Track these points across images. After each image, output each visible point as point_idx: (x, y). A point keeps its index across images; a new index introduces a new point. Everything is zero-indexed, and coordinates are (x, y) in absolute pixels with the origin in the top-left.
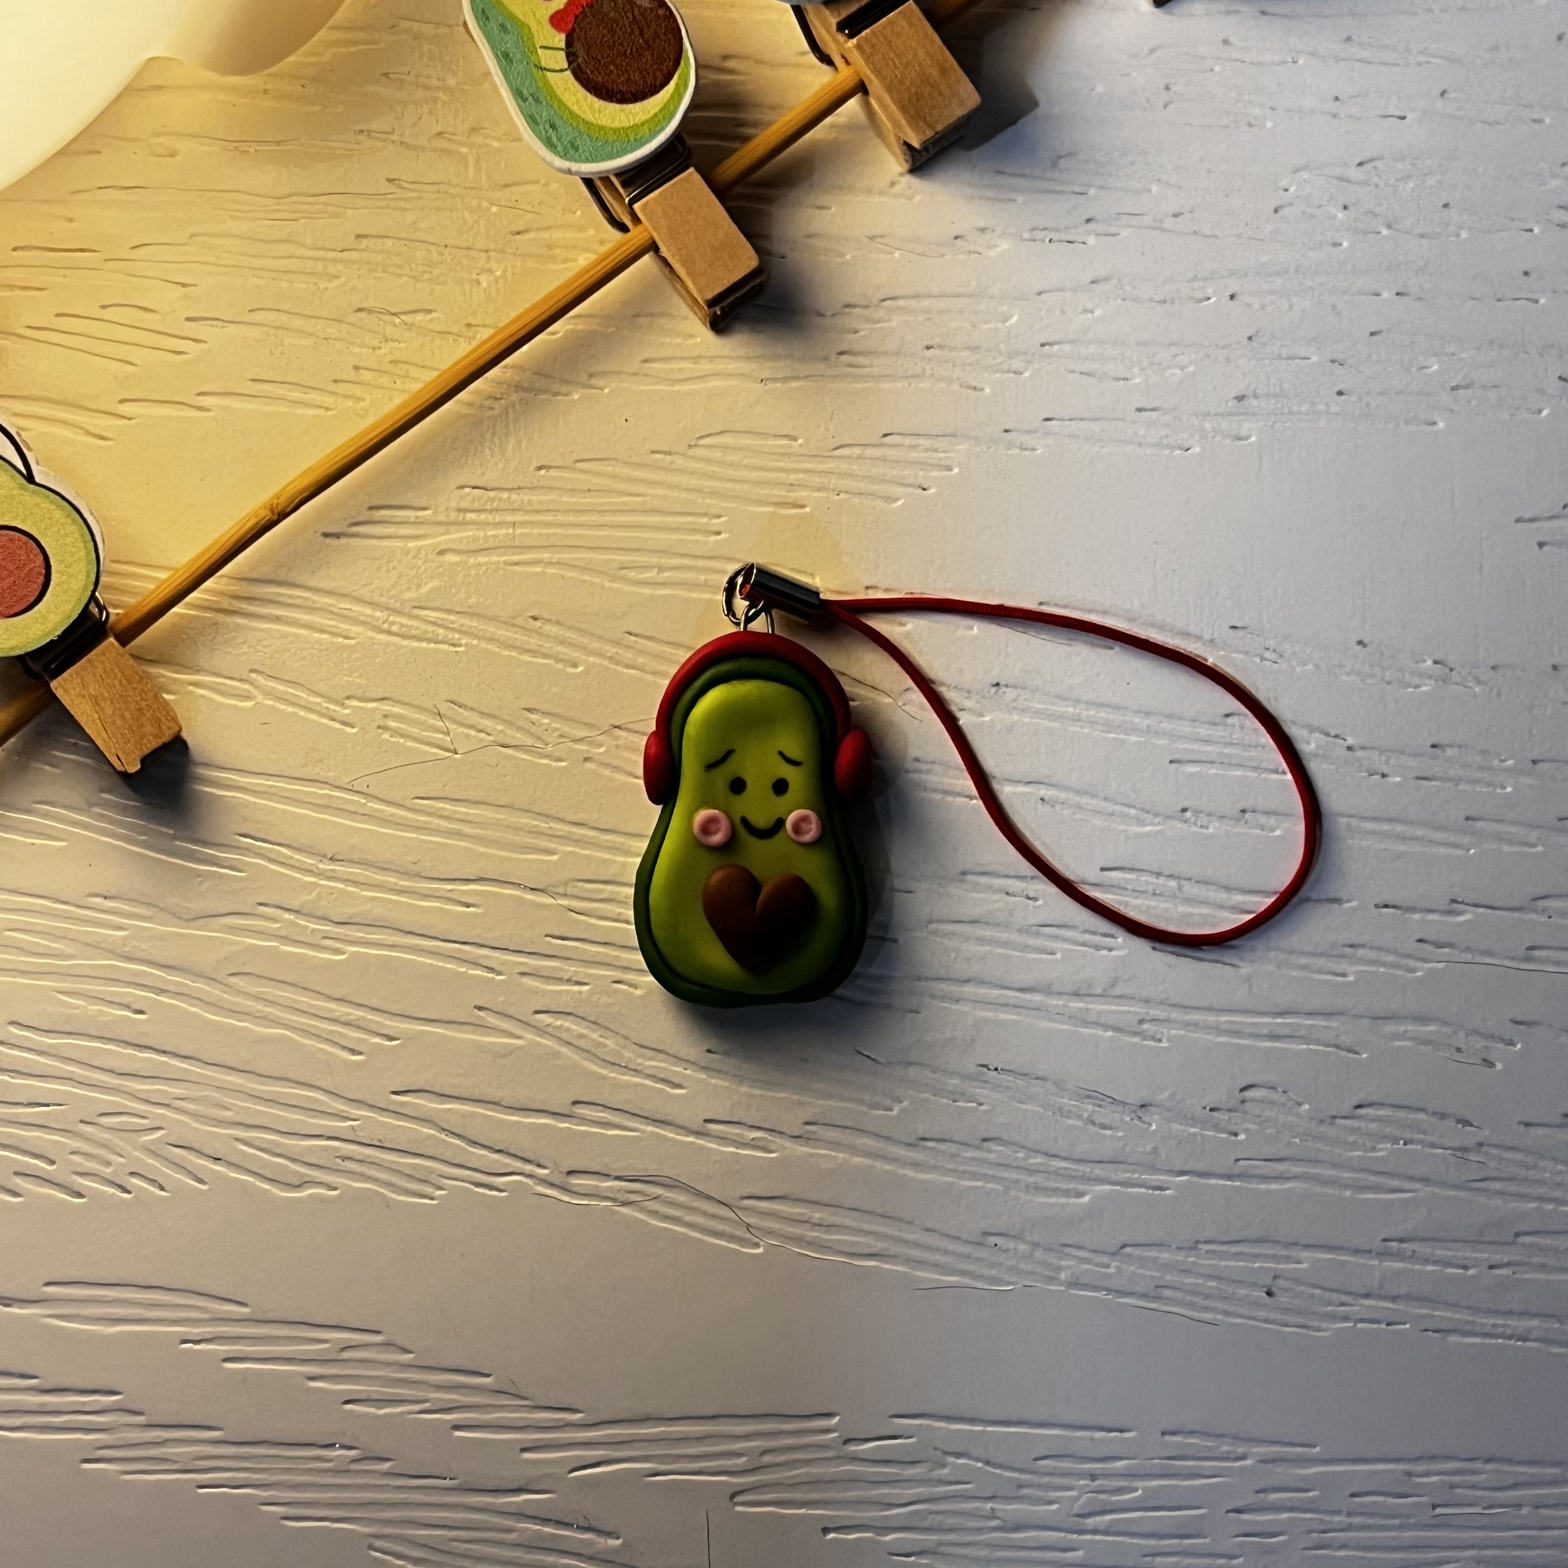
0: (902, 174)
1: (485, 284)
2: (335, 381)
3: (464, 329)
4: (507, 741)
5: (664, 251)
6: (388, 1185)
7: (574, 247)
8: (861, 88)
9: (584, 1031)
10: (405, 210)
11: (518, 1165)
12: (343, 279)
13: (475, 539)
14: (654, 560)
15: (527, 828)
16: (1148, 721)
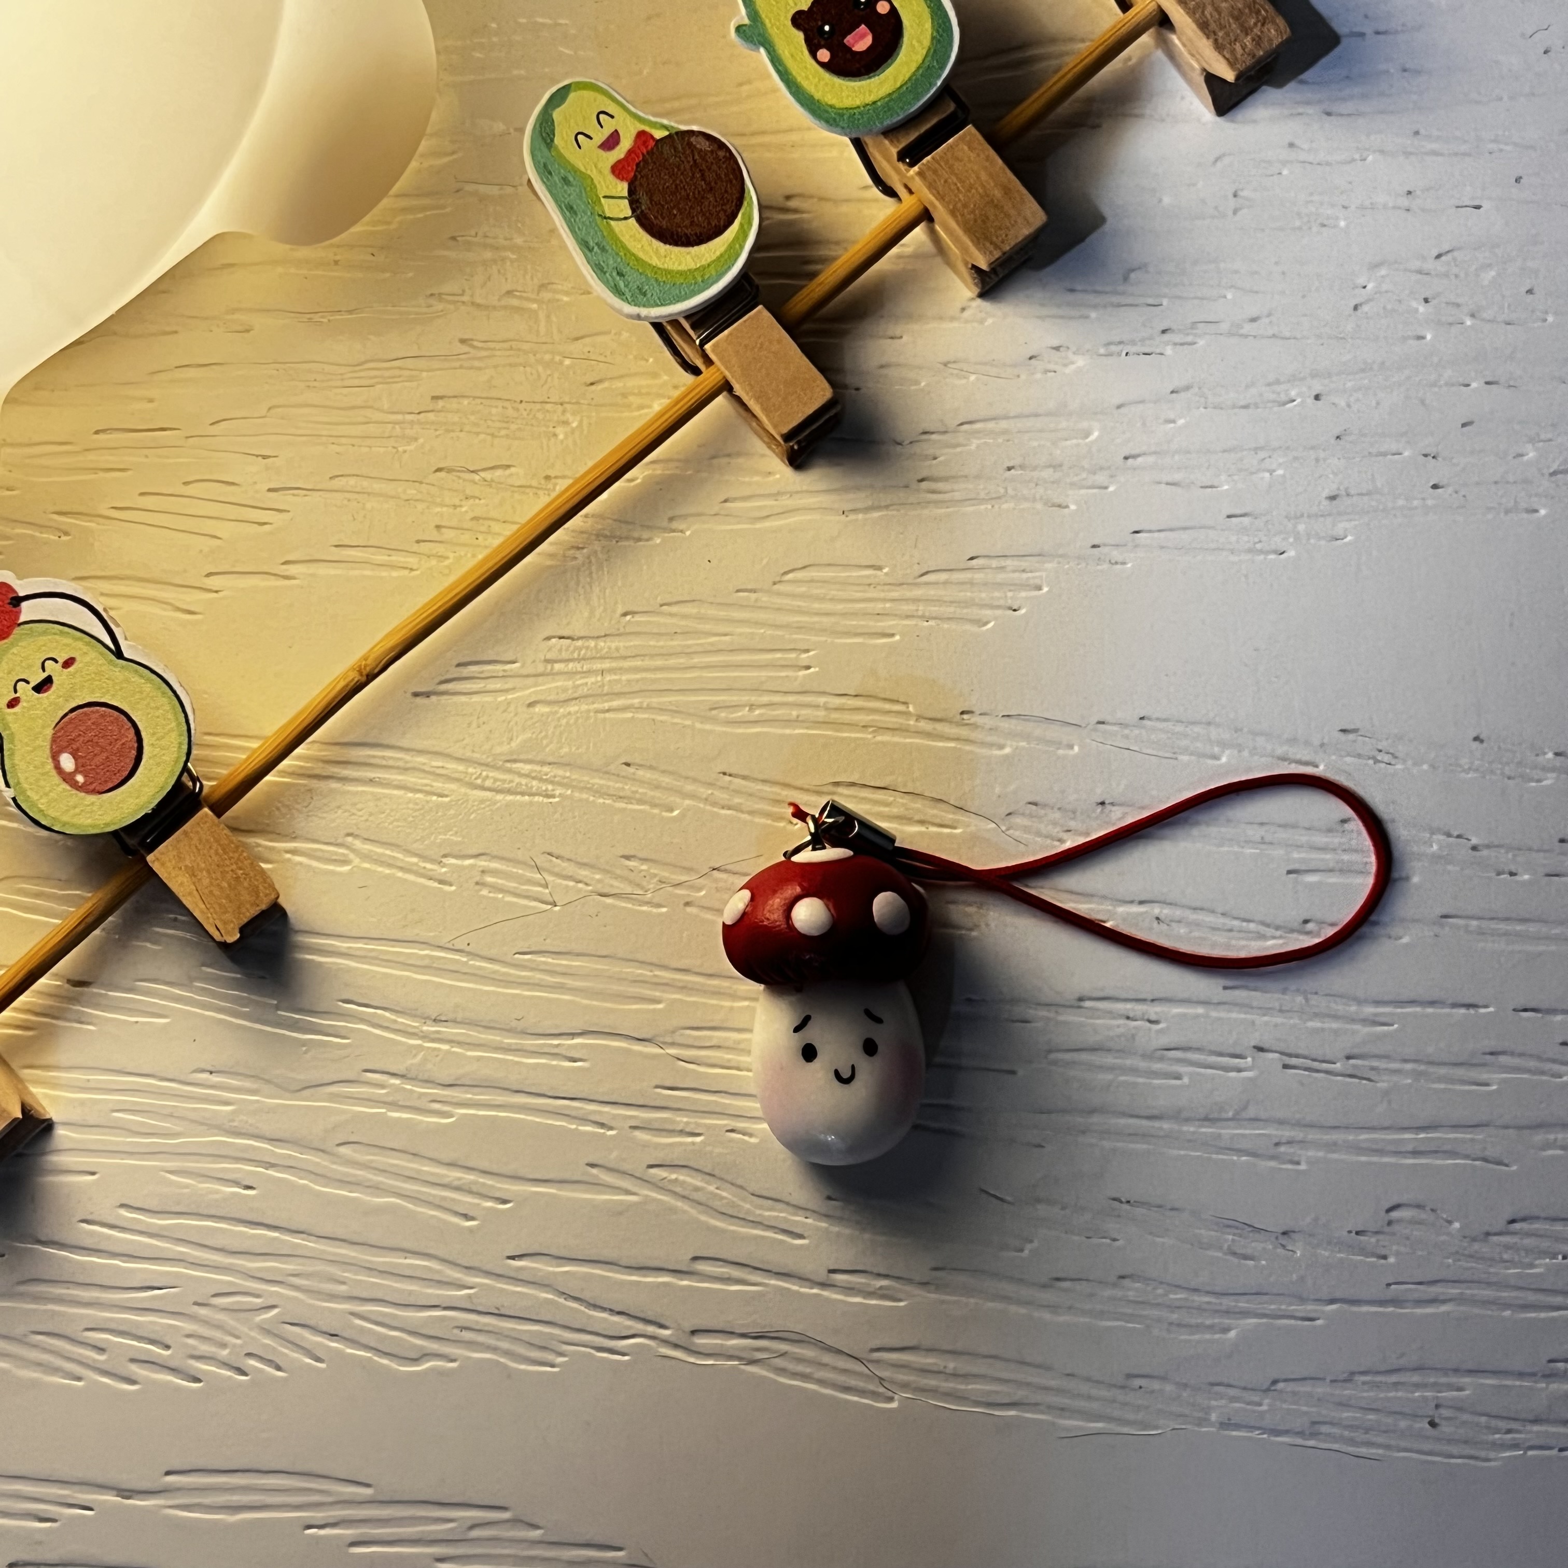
0: (973, 299)
1: (561, 437)
2: (418, 542)
3: (543, 482)
4: (606, 890)
5: (738, 390)
6: (507, 1353)
7: (648, 394)
8: (925, 216)
9: (699, 1184)
10: (479, 369)
11: (640, 1327)
12: (421, 441)
13: (565, 690)
14: (745, 698)
15: (632, 978)
16: (1262, 832)
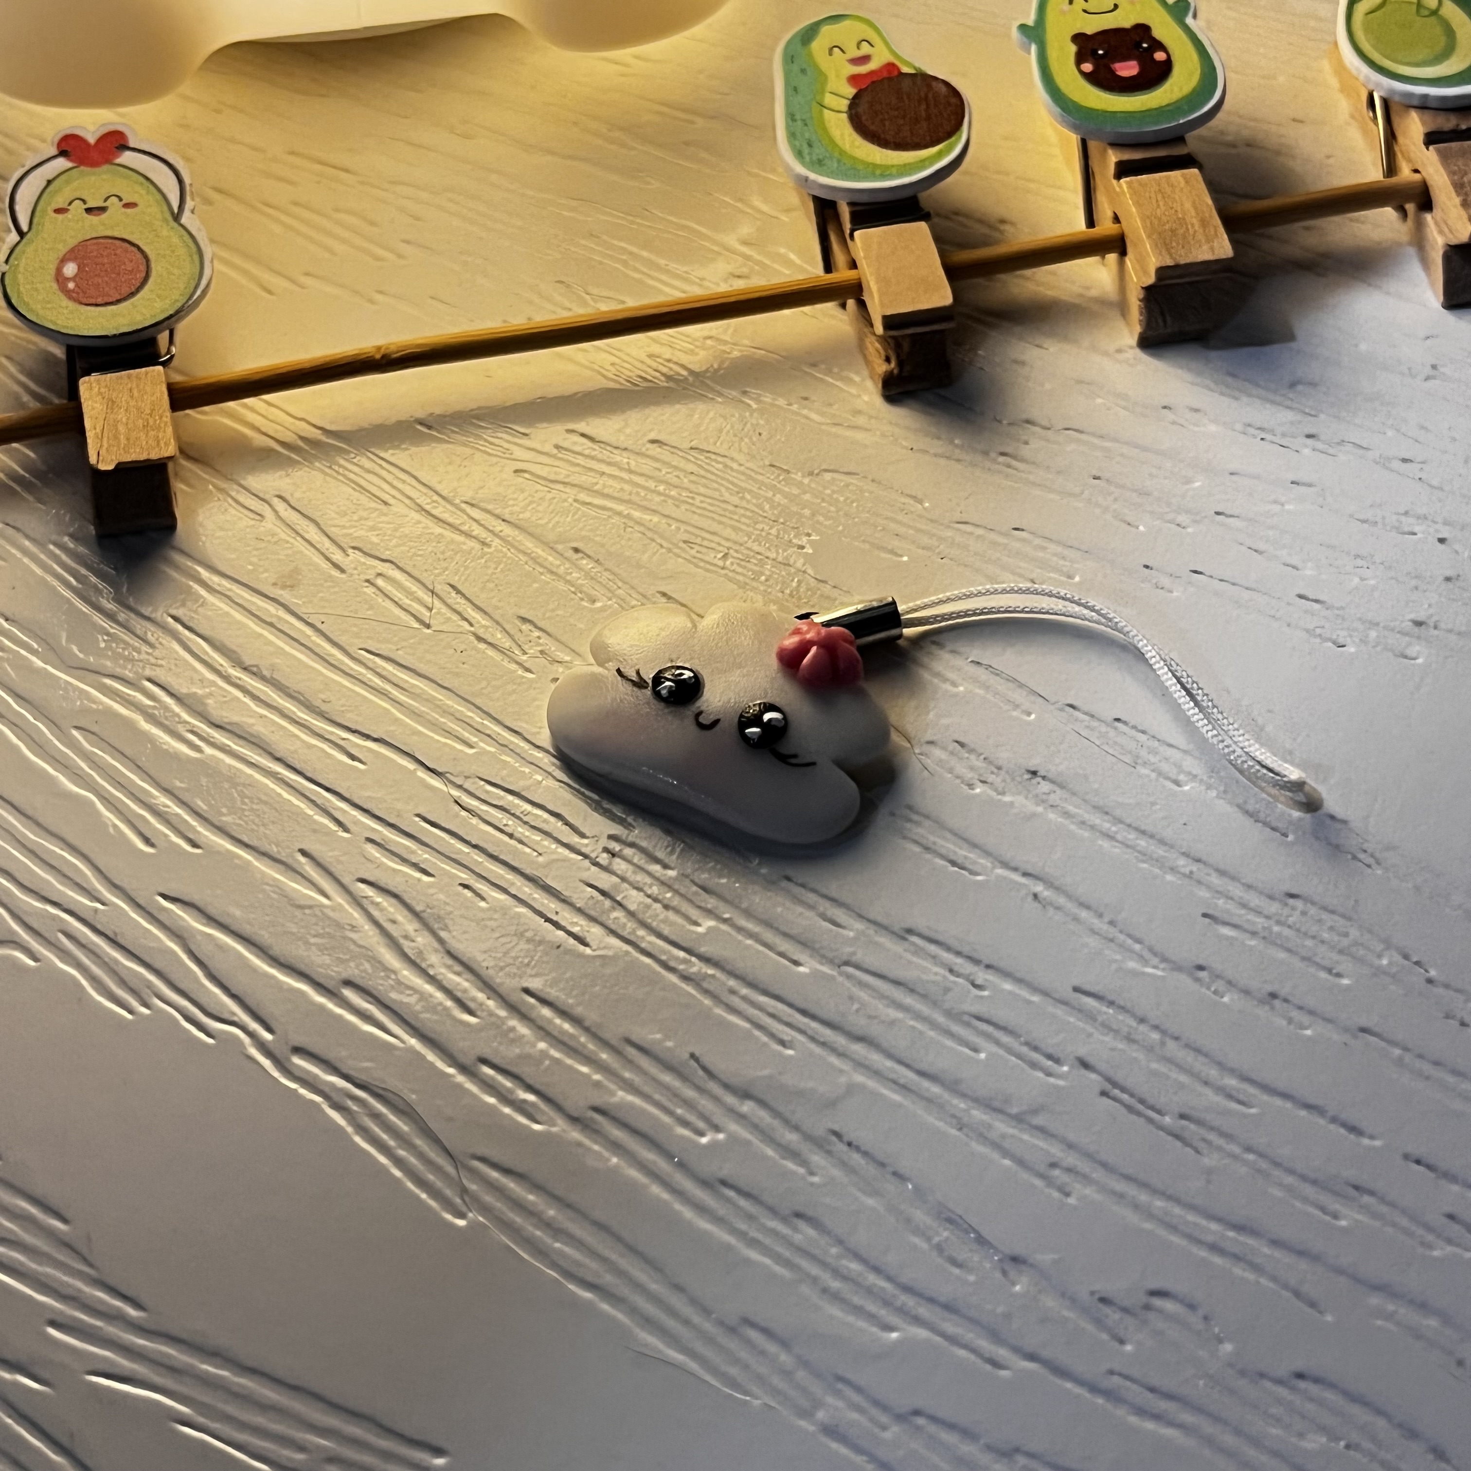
4: (487, 637)
6: (94, 980)
8: (1120, 244)
9: (400, 918)
11: (245, 1017)
15: (458, 715)
16: (1194, 867)
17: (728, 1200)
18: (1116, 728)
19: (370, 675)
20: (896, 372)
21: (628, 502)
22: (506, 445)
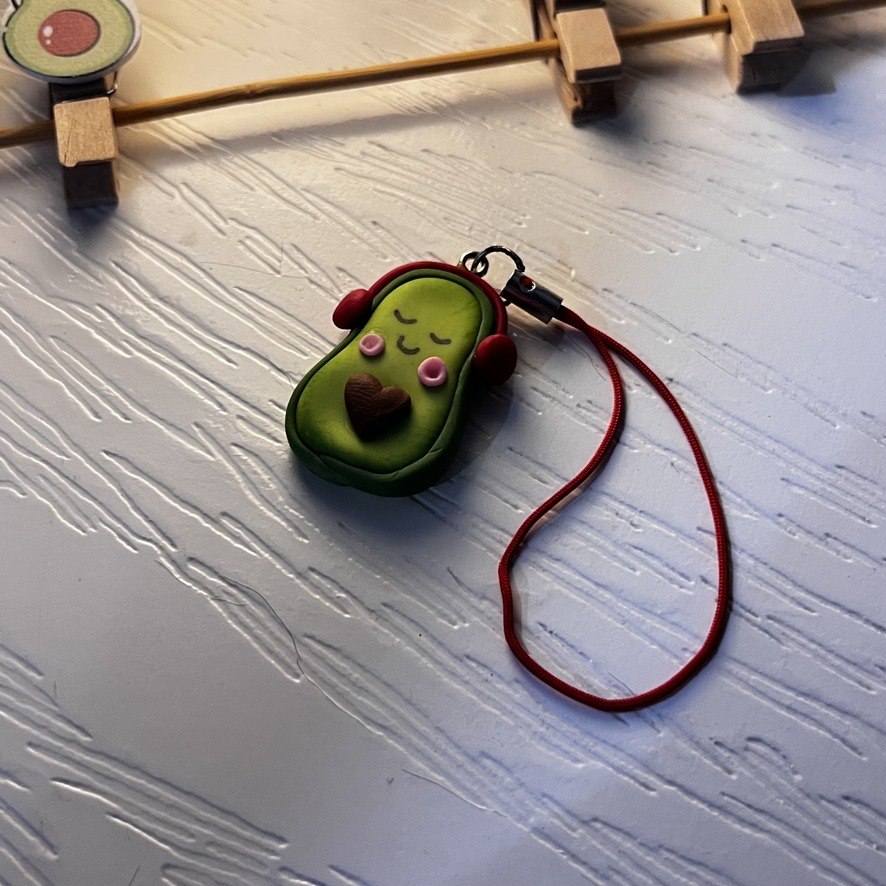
4: (316, 280)
6: (61, 509)
8: (727, 26)
9: (259, 471)
11: (158, 537)
14: (470, 222)
15: (298, 334)
16: (776, 446)
17: (471, 669)
18: (724, 351)
19: (241, 305)
20: (581, 107)
21: (408, 191)
22: (330, 152)
